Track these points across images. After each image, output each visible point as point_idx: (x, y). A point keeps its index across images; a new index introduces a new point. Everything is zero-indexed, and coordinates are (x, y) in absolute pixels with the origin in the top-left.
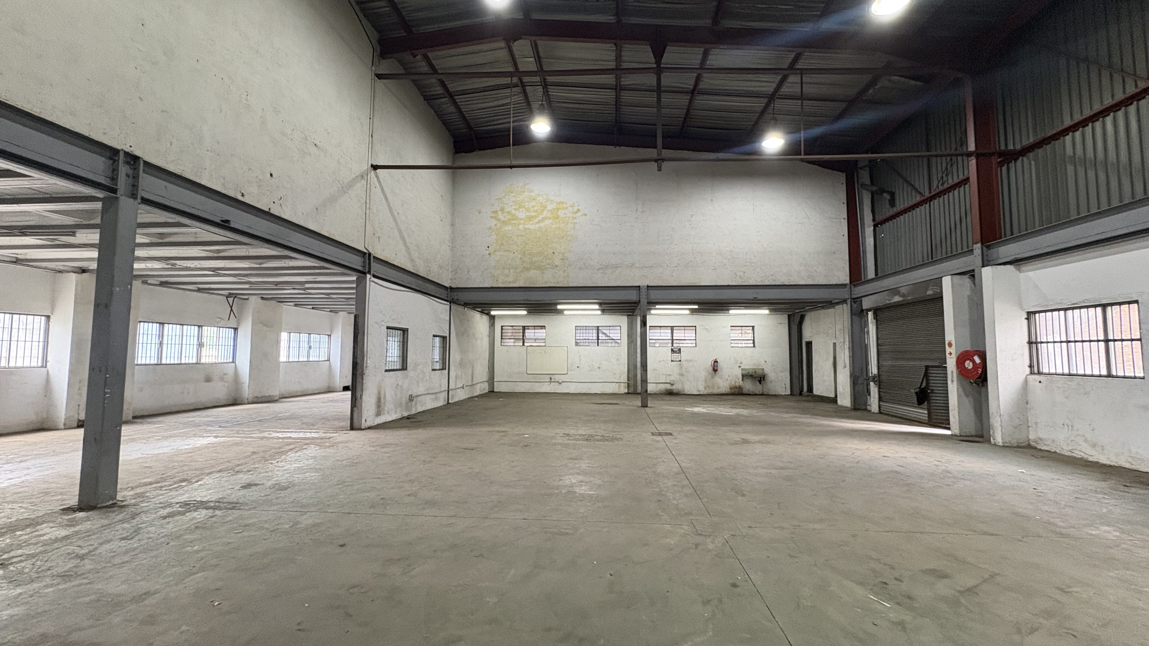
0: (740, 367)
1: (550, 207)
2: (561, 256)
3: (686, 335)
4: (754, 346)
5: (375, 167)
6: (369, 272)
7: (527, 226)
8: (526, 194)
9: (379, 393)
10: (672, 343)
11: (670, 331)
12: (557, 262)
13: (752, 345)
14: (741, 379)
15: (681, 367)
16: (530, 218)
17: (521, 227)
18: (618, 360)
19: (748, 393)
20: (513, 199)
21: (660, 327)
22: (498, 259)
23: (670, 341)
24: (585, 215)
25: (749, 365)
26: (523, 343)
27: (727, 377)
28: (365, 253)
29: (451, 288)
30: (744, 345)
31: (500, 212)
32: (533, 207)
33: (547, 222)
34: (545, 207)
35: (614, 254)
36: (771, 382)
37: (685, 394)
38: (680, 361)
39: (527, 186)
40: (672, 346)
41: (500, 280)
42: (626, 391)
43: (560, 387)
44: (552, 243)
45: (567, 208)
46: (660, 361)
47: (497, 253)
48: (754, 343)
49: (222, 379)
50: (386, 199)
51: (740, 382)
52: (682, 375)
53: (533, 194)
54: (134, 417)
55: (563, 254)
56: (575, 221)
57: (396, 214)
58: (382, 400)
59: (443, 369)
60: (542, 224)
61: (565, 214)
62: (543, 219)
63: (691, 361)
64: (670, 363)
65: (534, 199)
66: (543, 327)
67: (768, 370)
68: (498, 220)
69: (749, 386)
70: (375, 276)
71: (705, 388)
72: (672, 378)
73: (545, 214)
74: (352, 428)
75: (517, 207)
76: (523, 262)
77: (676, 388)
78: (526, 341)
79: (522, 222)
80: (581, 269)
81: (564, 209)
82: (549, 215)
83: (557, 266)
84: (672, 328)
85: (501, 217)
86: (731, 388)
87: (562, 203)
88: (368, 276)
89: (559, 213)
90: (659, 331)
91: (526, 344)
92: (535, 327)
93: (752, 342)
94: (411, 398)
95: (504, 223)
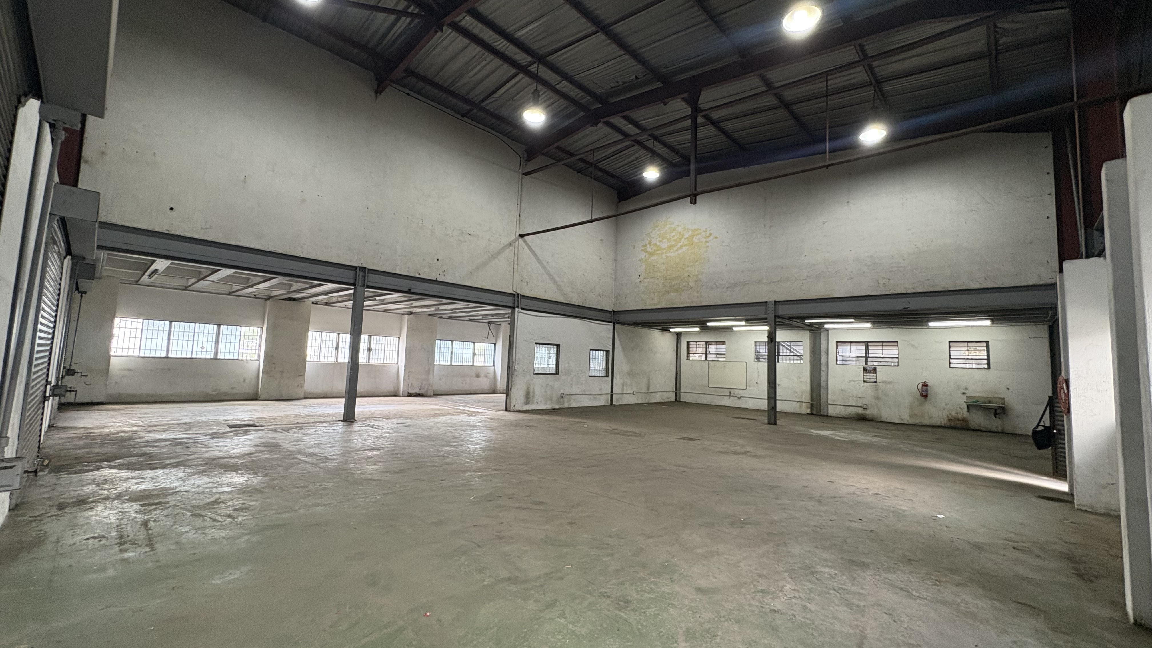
0: (964, 393)
1: (686, 236)
2: (695, 278)
3: (884, 352)
4: (989, 368)
5: (522, 236)
6: (518, 307)
7: (668, 255)
8: (668, 226)
9: (528, 389)
10: (866, 361)
11: (864, 347)
12: (692, 284)
13: (986, 366)
14: (966, 409)
15: (877, 390)
16: (670, 247)
17: (664, 256)
18: (800, 378)
19: (977, 428)
20: (658, 233)
21: (851, 342)
22: (646, 284)
23: (864, 359)
24: (717, 238)
25: (977, 391)
26: (706, 357)
27: (944, 405)
28: (514, 295)
29: (614, 311)
30: (974, 366)
31: (648, 246)
32: (673, 237)
33: (684, 249)
34: (683, 235)
35: (742, 271)
36: (1018, 417)
37: (881, 422)
38: (876, 382)
39: (669, 220)
40: (866, 364)
41: (648, 303)
42: (809, 411)
43: (739, 402)
44: (688, 266)
45: (701, 233)
46: (850, 382)
47: (646, 281)
48: (989, 364)
49: (486, 376)
50: (535, 255)
51: (964, 412)
52: (877, 398)
53: (673, 226)
54: (434, 395)
55: (697, 276)
56: (707, 244)
57: (545, 264)
58: (531, 394)
59: (607, 376)
60: (680, 251)
61: (699, 239)
62: (681, 247)
63: (890, 383)
64: (862, 384)
65: (674, 230)
66: (723, 343)
67: (1013, 401)
68: (647, 252)
69: (978, 419)
70: (522, 309)
71: (910, 416)
72: (865, 402)
73: (683, 241)
74: (506, 410)
75: (661, 239)
76: (665, 286)
77: (871, 412)
78: (708, 356)
79: (665, 251)
80: (712, 288)
81: (698, 234)
82: (686, 242)
83: (691, 288)
84: (867, 344)
85: (649, 249)
86: (950, 420)
87: (697, 229)
88: (517, 309)
89: (694, 239)
90: (849, 347)
91: (708, 359)
92: (717, 343)
93: (985, 362)
94: (562, 396)
95: (651, 254)
